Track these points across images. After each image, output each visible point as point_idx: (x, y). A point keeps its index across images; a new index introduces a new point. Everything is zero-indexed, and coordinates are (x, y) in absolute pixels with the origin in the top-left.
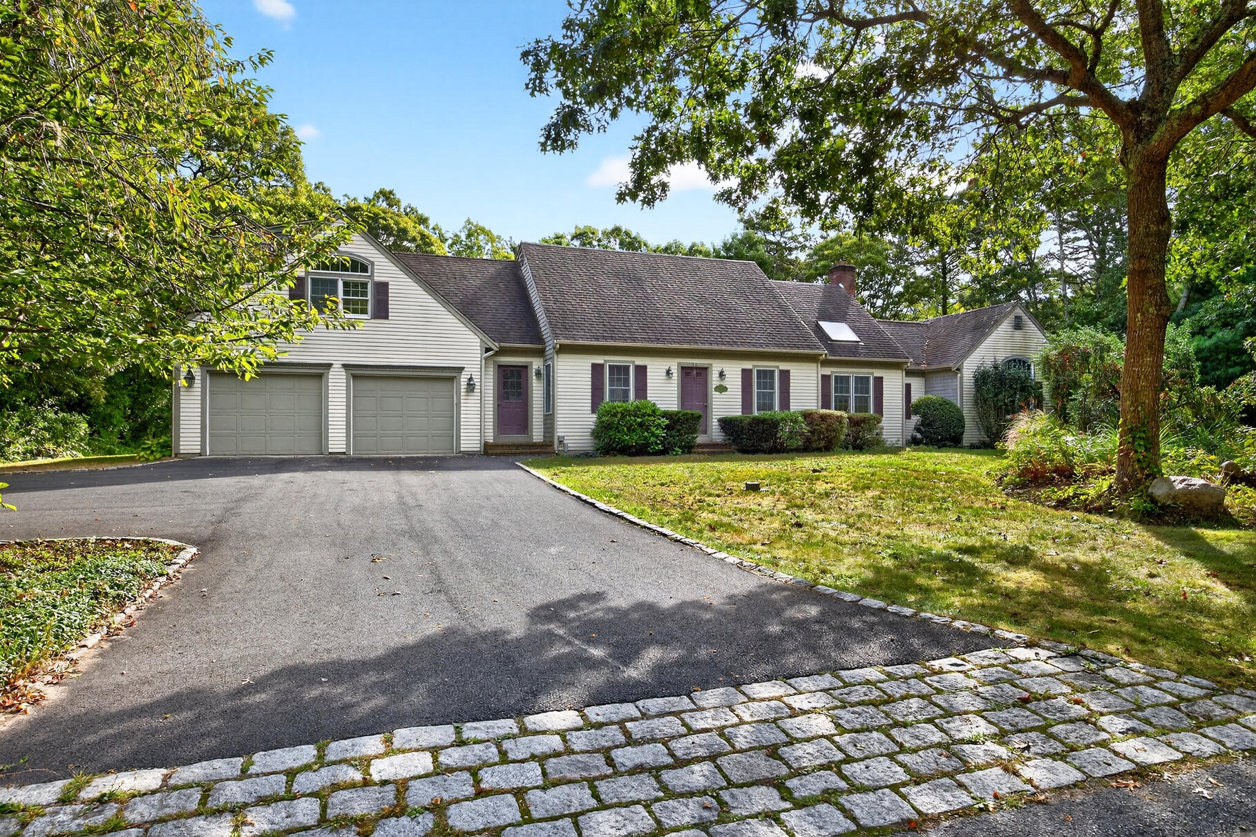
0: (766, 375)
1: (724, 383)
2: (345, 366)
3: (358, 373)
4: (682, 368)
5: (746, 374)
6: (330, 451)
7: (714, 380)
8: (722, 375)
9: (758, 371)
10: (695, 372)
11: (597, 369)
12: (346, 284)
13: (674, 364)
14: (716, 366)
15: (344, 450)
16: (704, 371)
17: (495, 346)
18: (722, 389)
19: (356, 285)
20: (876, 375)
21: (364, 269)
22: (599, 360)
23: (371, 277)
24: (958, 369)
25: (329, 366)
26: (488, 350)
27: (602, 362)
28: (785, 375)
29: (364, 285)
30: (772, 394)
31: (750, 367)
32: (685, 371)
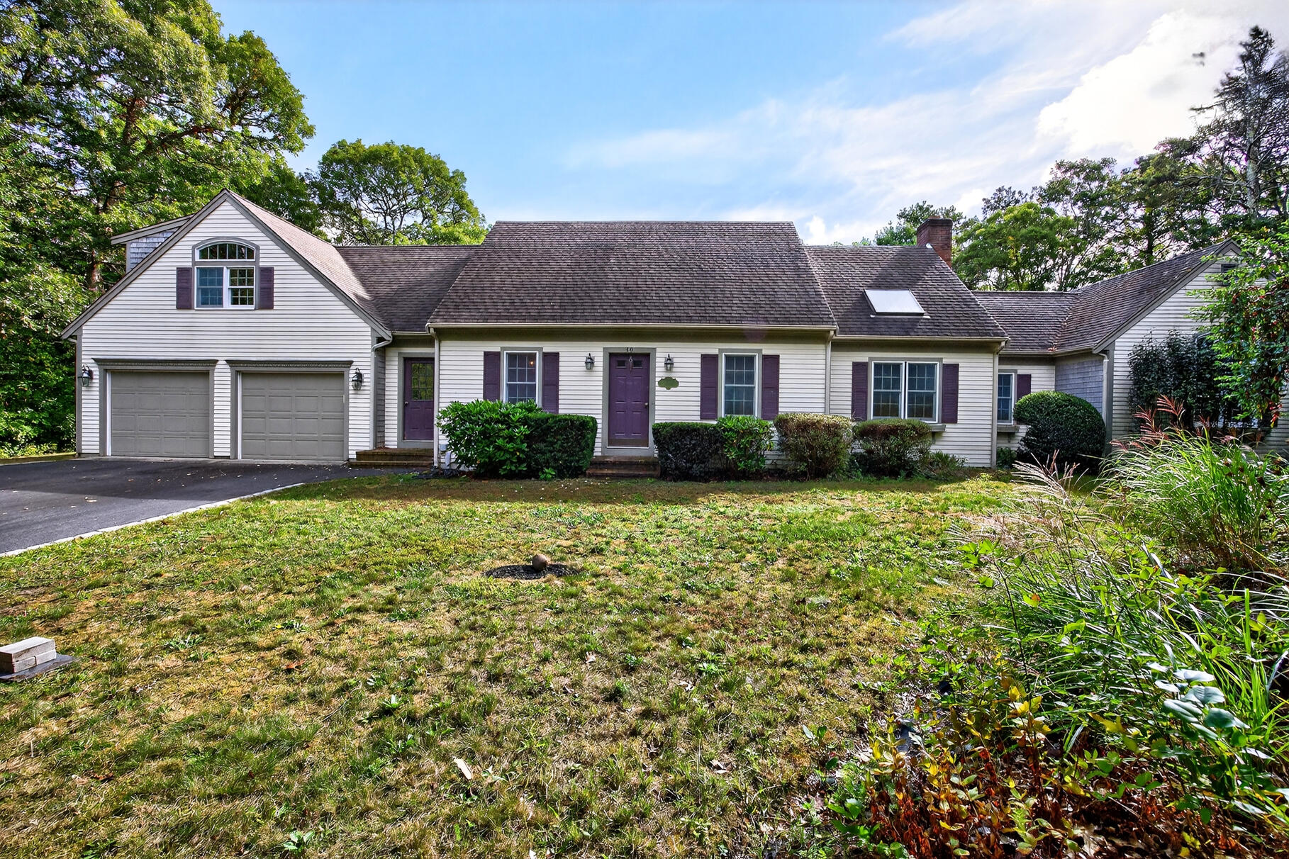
0: (740, 364)
1: (673, 376)
2: (229, 362)
3: (244, 370)
4: (611, 355)
5: (709, 363)
6: (216, 454)
7: (659, 372)
8: (669, 363)
9: (727, 357)
10: (631, 360)
11: (491, 360)
12: (233, 273)
13: (598, 350)
14: (661, 351)
15: (229, 454)
16: (644, 360)
17: (387, 335)
18: (669, 383)
19: (242, 272)
20: (946, 361)
21: (250, 253)
22: (494, 346)
23: (256, 263)
24: (1105, 351)
25: (215, 362)
26: (380, 340)
27: (498, 350)
28: (772, 363)
29: (250, 272)
30: (750, 392)
31: (715, 352)
32: (615, 360)
